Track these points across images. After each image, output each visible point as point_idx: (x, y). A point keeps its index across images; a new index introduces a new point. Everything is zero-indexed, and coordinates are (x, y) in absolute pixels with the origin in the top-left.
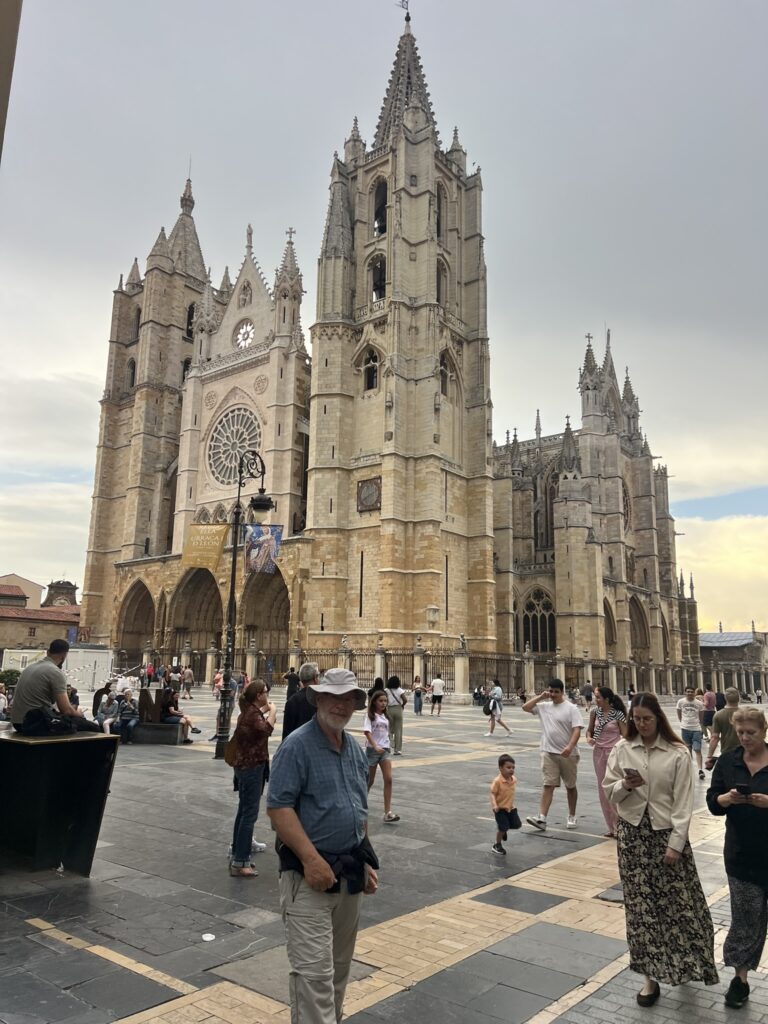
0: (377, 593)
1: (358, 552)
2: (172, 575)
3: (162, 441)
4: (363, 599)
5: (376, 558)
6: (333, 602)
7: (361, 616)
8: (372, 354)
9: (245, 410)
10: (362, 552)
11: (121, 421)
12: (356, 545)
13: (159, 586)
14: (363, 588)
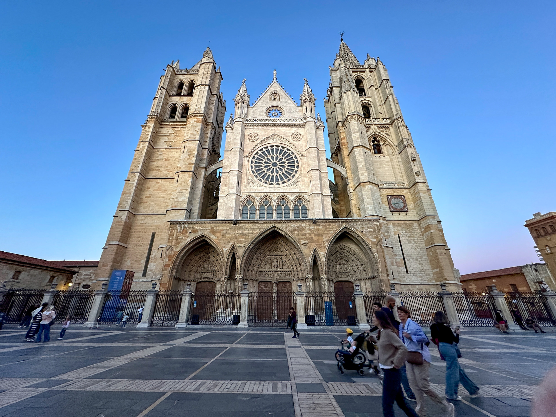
0: (417, 259)
1: (395, 235)
2: (243, 235)
4: (406, 262)
5: (409, 239)
7: (407, 272)
9: (283, 147)
10: (398, 234)
11: (162, 133)
12: (393, 230)
13: (229, 242)
14: (405, 256)
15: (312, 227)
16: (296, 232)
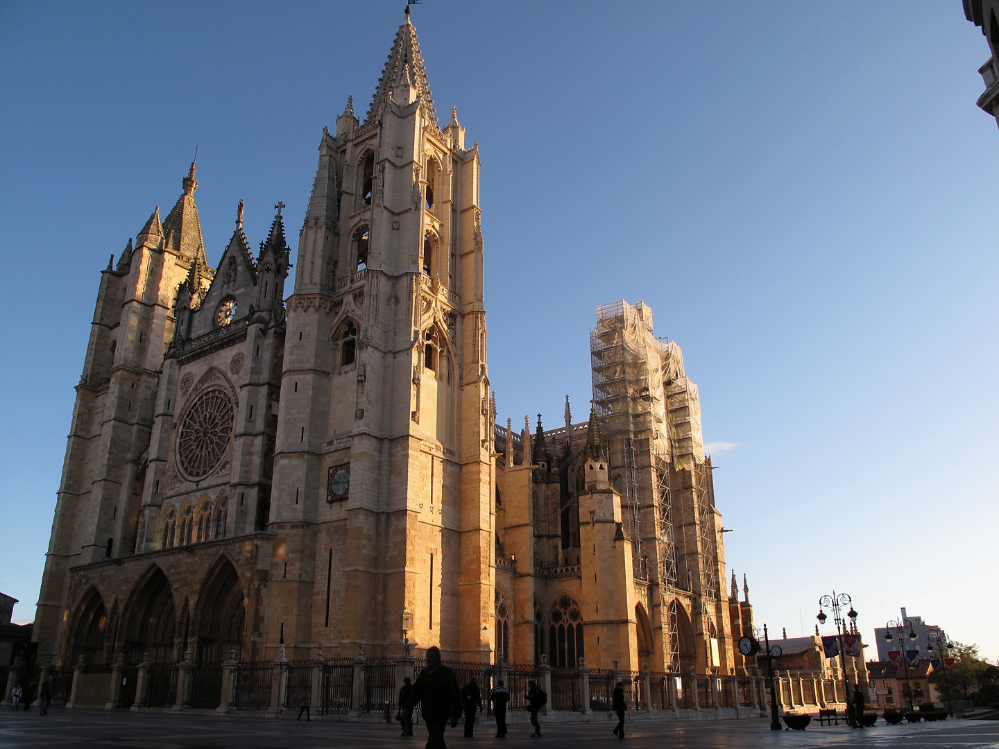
0: (344, 598)
1: (326, 551)
2: (126, 580)
3: (135, 428)
4: (330, 605)
6: (295, 610)
7: (327, 626)
8: (351, 327)
9: (220, 391)
10: (331, 550)
11: (97, 408)
12: (325, 542)
13: (113, 593)
14: (331, 592)
15: (188, 560)
16: (172, 571)
